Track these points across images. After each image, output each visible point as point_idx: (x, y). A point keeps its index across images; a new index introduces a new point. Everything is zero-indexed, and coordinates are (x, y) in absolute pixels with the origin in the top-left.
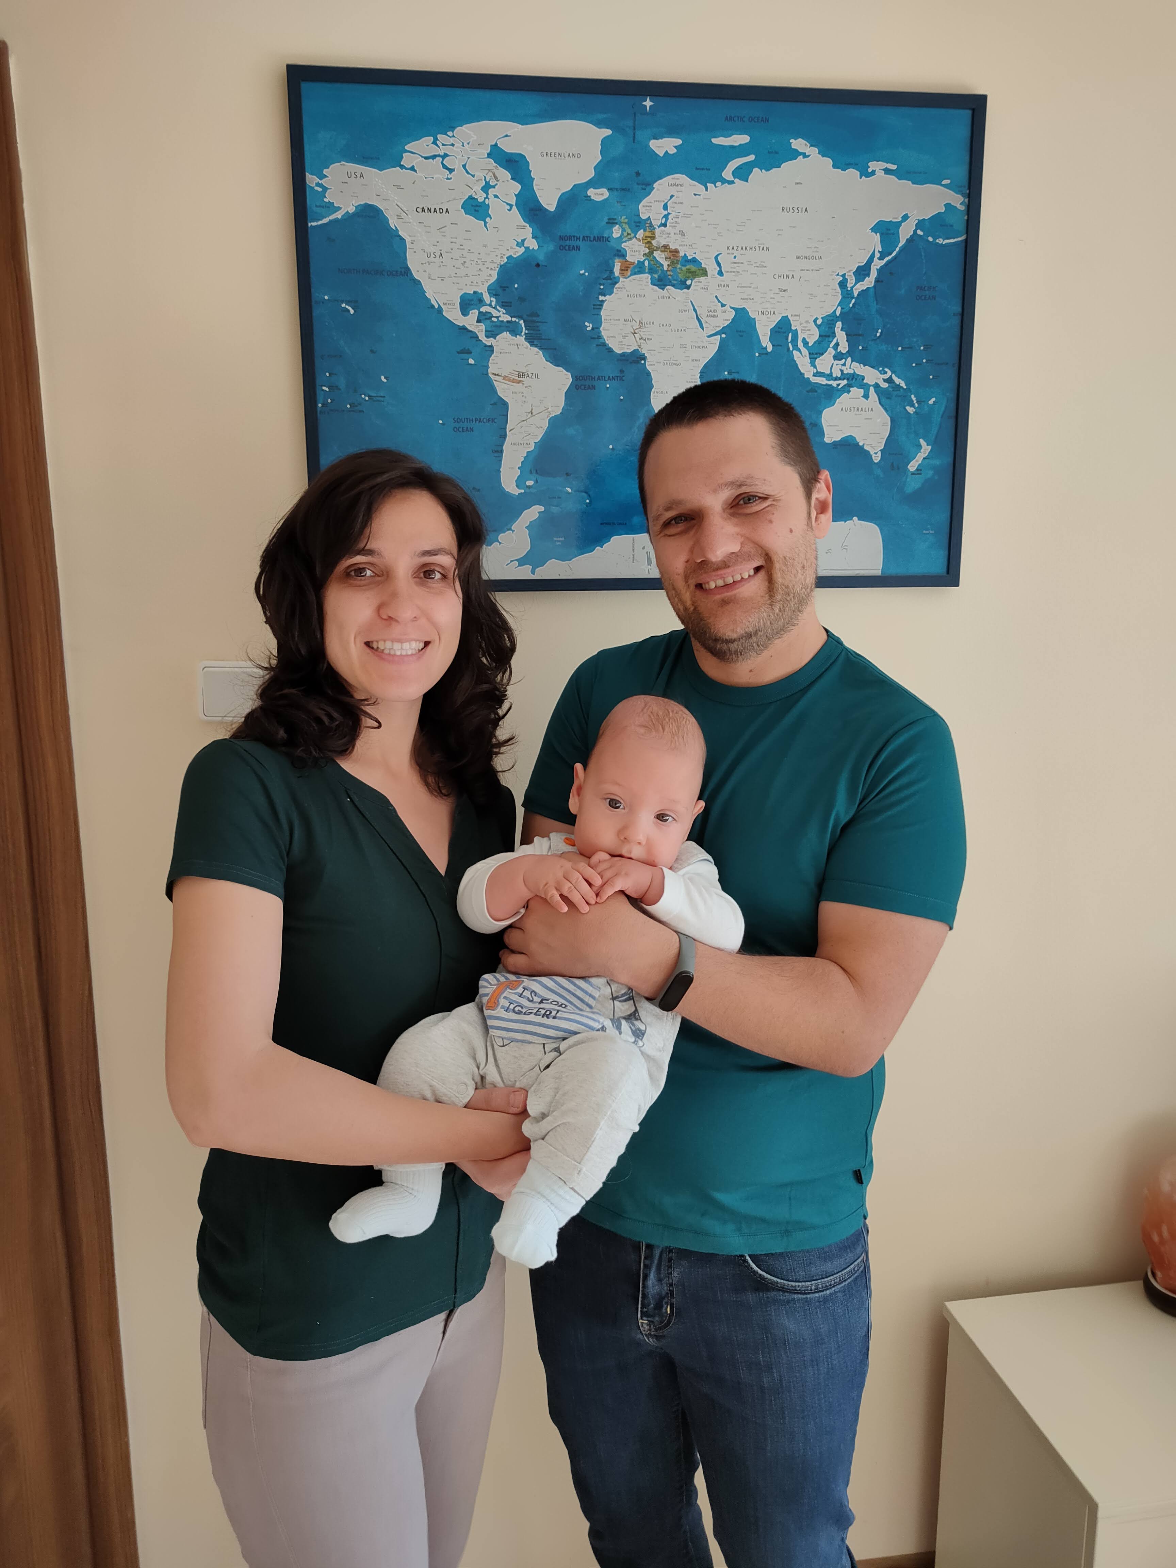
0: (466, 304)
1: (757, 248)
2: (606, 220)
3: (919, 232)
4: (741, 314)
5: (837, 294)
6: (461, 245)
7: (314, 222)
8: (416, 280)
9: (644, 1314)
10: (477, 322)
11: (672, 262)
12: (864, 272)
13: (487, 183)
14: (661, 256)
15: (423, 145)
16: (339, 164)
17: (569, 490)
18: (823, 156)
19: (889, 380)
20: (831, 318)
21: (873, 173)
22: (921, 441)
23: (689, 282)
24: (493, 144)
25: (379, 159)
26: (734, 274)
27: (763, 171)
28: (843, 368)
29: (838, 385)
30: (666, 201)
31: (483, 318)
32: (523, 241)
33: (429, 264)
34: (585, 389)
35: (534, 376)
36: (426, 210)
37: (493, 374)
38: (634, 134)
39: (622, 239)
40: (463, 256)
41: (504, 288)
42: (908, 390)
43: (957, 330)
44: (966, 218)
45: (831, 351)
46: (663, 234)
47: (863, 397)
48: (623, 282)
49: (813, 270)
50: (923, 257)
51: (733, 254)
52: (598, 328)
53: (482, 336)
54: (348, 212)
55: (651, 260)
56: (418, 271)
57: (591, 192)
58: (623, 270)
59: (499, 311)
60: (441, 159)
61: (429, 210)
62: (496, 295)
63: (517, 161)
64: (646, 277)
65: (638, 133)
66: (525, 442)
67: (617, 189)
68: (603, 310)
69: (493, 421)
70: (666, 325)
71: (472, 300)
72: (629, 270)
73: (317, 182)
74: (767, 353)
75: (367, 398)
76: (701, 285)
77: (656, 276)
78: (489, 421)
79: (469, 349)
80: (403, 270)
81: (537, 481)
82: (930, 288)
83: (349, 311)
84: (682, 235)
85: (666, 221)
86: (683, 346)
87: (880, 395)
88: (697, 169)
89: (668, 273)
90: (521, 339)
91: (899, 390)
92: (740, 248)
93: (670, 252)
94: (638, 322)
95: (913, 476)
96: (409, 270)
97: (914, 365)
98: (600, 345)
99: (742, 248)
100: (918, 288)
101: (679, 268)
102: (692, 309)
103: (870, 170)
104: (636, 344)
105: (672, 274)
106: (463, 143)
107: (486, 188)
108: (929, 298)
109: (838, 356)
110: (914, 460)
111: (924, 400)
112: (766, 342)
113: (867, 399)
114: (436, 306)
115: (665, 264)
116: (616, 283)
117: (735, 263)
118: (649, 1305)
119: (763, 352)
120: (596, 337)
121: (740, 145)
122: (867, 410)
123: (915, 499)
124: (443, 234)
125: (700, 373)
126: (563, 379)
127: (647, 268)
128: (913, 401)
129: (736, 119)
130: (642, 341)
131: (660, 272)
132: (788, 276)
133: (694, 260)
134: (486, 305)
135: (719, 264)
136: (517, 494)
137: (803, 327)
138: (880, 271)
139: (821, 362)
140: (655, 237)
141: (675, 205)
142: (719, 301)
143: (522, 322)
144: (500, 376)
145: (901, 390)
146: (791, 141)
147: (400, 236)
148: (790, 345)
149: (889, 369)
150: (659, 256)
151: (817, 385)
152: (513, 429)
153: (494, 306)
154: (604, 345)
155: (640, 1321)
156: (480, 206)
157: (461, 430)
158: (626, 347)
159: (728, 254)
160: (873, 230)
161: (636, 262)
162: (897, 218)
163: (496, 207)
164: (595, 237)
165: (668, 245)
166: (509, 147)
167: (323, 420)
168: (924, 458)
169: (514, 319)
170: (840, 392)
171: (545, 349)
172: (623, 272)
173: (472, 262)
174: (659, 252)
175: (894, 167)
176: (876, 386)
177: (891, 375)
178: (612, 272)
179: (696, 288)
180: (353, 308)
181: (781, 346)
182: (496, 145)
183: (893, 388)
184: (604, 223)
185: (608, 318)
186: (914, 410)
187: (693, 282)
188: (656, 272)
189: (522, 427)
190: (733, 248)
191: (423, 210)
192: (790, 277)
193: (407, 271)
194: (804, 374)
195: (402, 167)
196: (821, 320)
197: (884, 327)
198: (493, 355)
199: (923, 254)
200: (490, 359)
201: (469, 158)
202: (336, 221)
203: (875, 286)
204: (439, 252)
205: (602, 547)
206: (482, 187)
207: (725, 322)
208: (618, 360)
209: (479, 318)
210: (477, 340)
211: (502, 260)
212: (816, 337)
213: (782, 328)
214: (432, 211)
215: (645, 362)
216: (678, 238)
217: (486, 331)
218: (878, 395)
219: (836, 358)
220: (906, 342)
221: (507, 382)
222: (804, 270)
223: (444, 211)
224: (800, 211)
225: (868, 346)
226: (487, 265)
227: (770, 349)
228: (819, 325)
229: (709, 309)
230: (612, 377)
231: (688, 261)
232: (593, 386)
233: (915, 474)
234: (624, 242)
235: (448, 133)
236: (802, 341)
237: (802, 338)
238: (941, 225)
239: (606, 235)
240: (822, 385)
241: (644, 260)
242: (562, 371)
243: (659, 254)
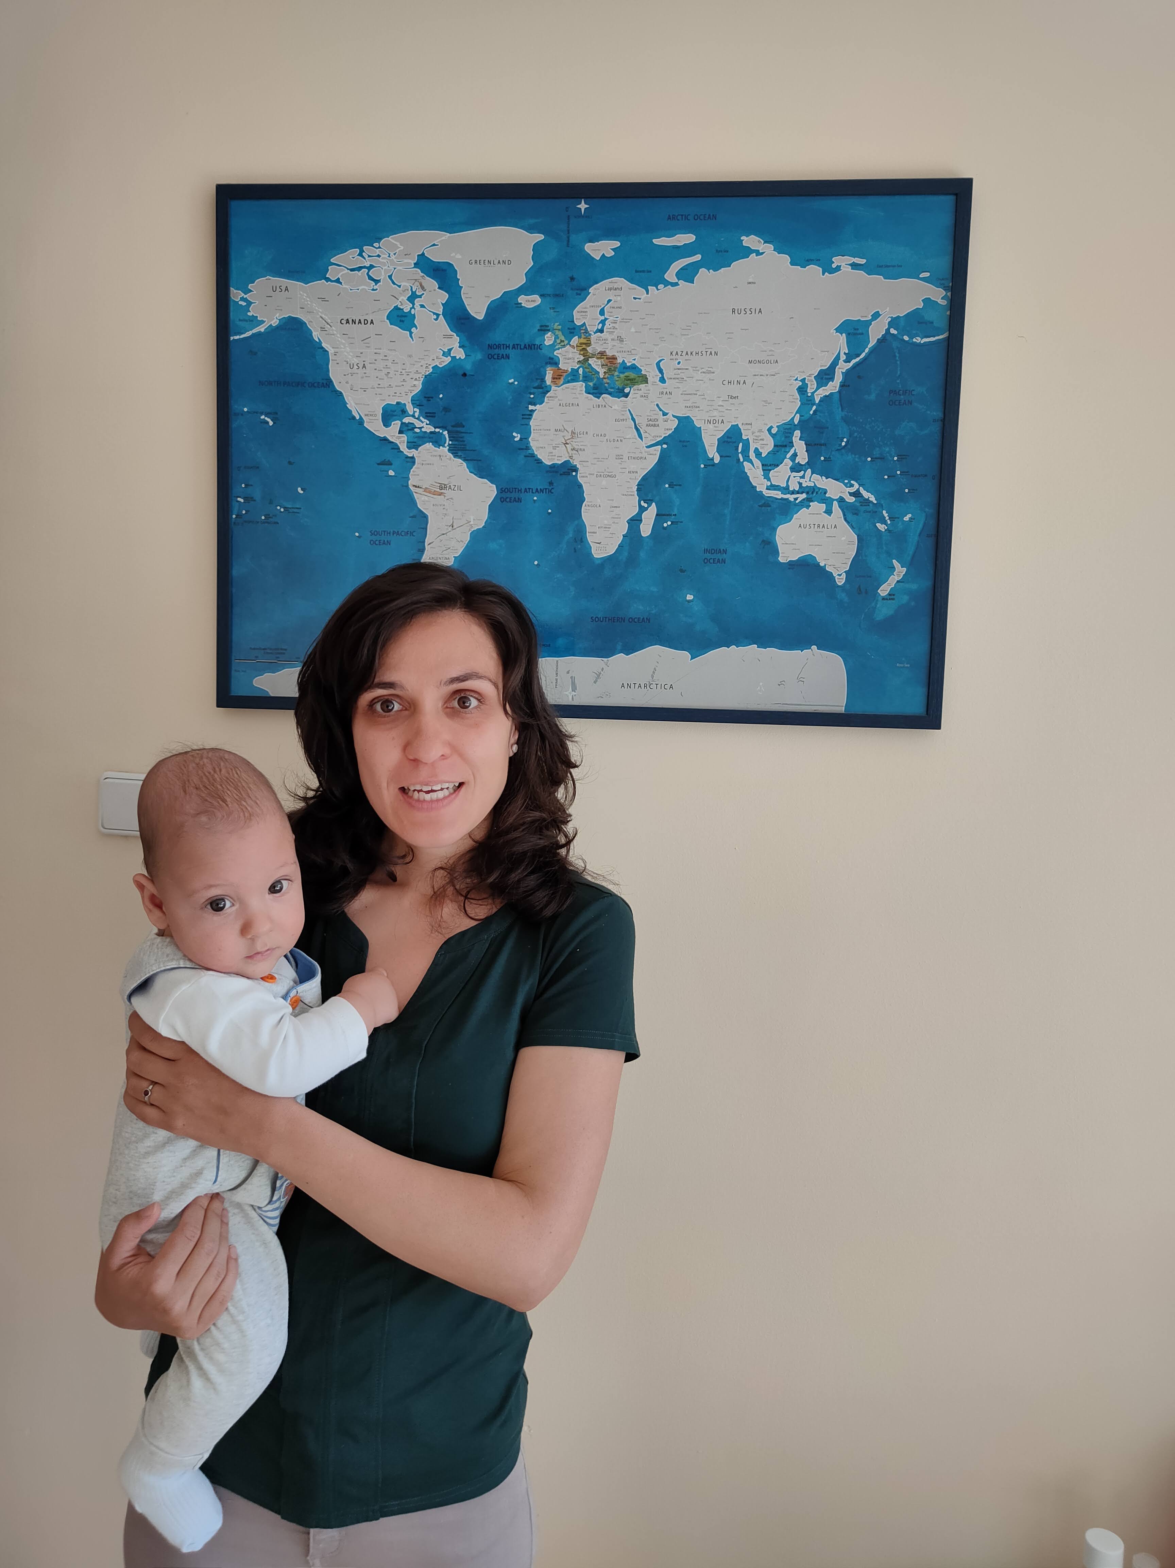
0: (388, 415)
1: (704, 353)
2: (537, 327)
3: (893, 331)
4: (685, 423)
5: (796, 400)
7: (236, 335)
8: (338, 391)
10: (399, 433)
11: (609, 370)
12: (827, 377)
13: (414, 293)
14: (598, 363)
15: (350, 257)
16: (264, 278)
18: (779, 253)
19: (857, 494)
20: (789, 427)
21: (838, 268)
22: (894, 561)
23: (627, 390)
24: (421, 253)
25: (304, 272)
26: (677, 381)
27: (711, 271)
28: (802, 481)
29: (796, 499)
30: (603, 306)
31: (405, 429)
32: (450, 350)
33: (352, 376)
34: (510, 502)
35: (456, 488)
36: (351, 322)
37: (414, 486)
38: (568, 238)
39: (555, 346)
40: (387, 367)
41: (429, 399)
42: (879, 505)
43: (937, 437)
44: (948, 313)
45: (788, 463)
46: (599, 340)
47: (825, 512)
48: (555, 391)
49: (767, 375)
50: (897, 358)
51: (675, 359)
52: (527, 439)
53: (403, 448)
54: (271, 325)
55: (586, 368)
56: (340, 383)
57: (522, 299)
58: (556, 378)
59: (423, 422)
60: (367, 271)
61: (354, 322)
62: (420, 406)
63: (445, 270)
64: (580, 386)
65: (573, 237)
66: (444, 556)
67: (549, 295)
68: (532, 420)
69: (412, 534)
70: (601, 435)
71: (395, 411)
72: (562, 378)
73: (241, 296)
74: (714, 465)
75: (282, 510)
76: (641, 393)
77: (591, 384)
78: (407, 534)
79: (389, 460)
80: (325, 382)
82: (905, 392)
83: (268, 423)
84: (620, 341)
85: (603, 327)
86: (619, 457)
87: (845, 510)
88: (636, 271)
89: (605, 381)
90: (444, 450)
91: (869, 505)
92: (684, 354)
93: (607, 358)
94: (570, 432)
95: (885, 601)
96: (331, 381)
97: (886, 477)
98: (528, 456)
99: (687, 354)
101: (617, 375)
102: (630, 418)
103: (834, 266)
104: (567, 455)
105: (608, 381)
106: (389, 254)
107: (413, 298)
108: (905, 403)
109: (797, 468)
110: (886, 584)
111: (898, 516)
112: (713, 453)
113: (830, 515)
114: (358, 418)
115: (601, 371)
116: (548, 391)
117: (679, 369)
119: (710, 464)
120: (524, 447)
121: (685, 244)
122: (829, 527)
123: (888, 626)
124: (367, 345)
125: (638, 485)
126: (487, 491)
128: (885, 518)
130: (575, 452)
131: (595, 380)
132: (738, 382)
133: (634, 366)
134: (409, 416)
135: (661, 371)
137: (756, 436)
138: (846, 375)
139: (776, 474)
140: (590, 343)
141: (612, 310)
142: (661, 410)
143: (446, 433)
144: (421, 488)
145: (871, 505)
146: (742, 238)
147: (323, 348)
148: (740, 455)
149: (856, 482)
151: (771, 499)
152: (432, 542)
153: (417, 417)
154: (533, 455)
156: (406, 316)
157: (377, 542)
158: (556, 458)
159: (671, 359)
160: (837, 330)
161: (570, 370)
162: (866, 317)
163: (422, 317)
164: (525, 345)
165: (605, 351)
166: (436, 257)
167: (236, 532)
168: (898, 582)
169: (437, 430)
170: (798, 507)
171: (470, 460)
172: (555, 380)
173: (396, 372)
174: (595, 359)
175: (863, 261)
176: (841, 500)
177: (859, 488)
178: (543, 380)
179: (635, 396)
180: (272, 420)
181: (730, 457)
182: (423, 254)
183: (860, 502)
184: (536, 330)
185: (538, 428)
186: (886, 528)
187: (632, 389)
188: (591, 380)
189: (441, 541)
190: (677, 353)
191: (348, 321)
192: (742, 382)
193: (329, 383)
194: (756, 487)
195: (328, 280)
196: (777, 429)
197: (850, 436)
198: (414, 467)
199: (897, 355)
200: (412, 470)
201: (395, 268)
202: (259, 334)
203: (839, 392)
204: (362, 363)
206: (408, 298)
207: (666, 432)
208: (547, 472)
209: (401, 429)
210: (398, 452)
211: (428, 370)
212: (771, 447)
213: (731, 438)
214: (357, 322)
215: (577, 474)
216: (616, 344)
217: (408, 442)
218: (842, 510)
219: (793, 469)
220: (877, 452)
221: (429, 495)
222: (758, 375)
223: (369, 322)
224: (753, 312)
225: (831, 457)
226: (411, 375)
227: (717, 460)
228: (774, 434)
229: (649, 418)
230: (541, 489)
231: (627, 368)
232: (519, 499)
233: (887, 599)
234: (557, 349)
235: (374, 245)
236: (754, 452)
237: (754, 449)
238: (919, 323)
239: (537, 343)
240: (777, 499)
241: (579, 368)
242: (487, 483)
243: (595, 362)
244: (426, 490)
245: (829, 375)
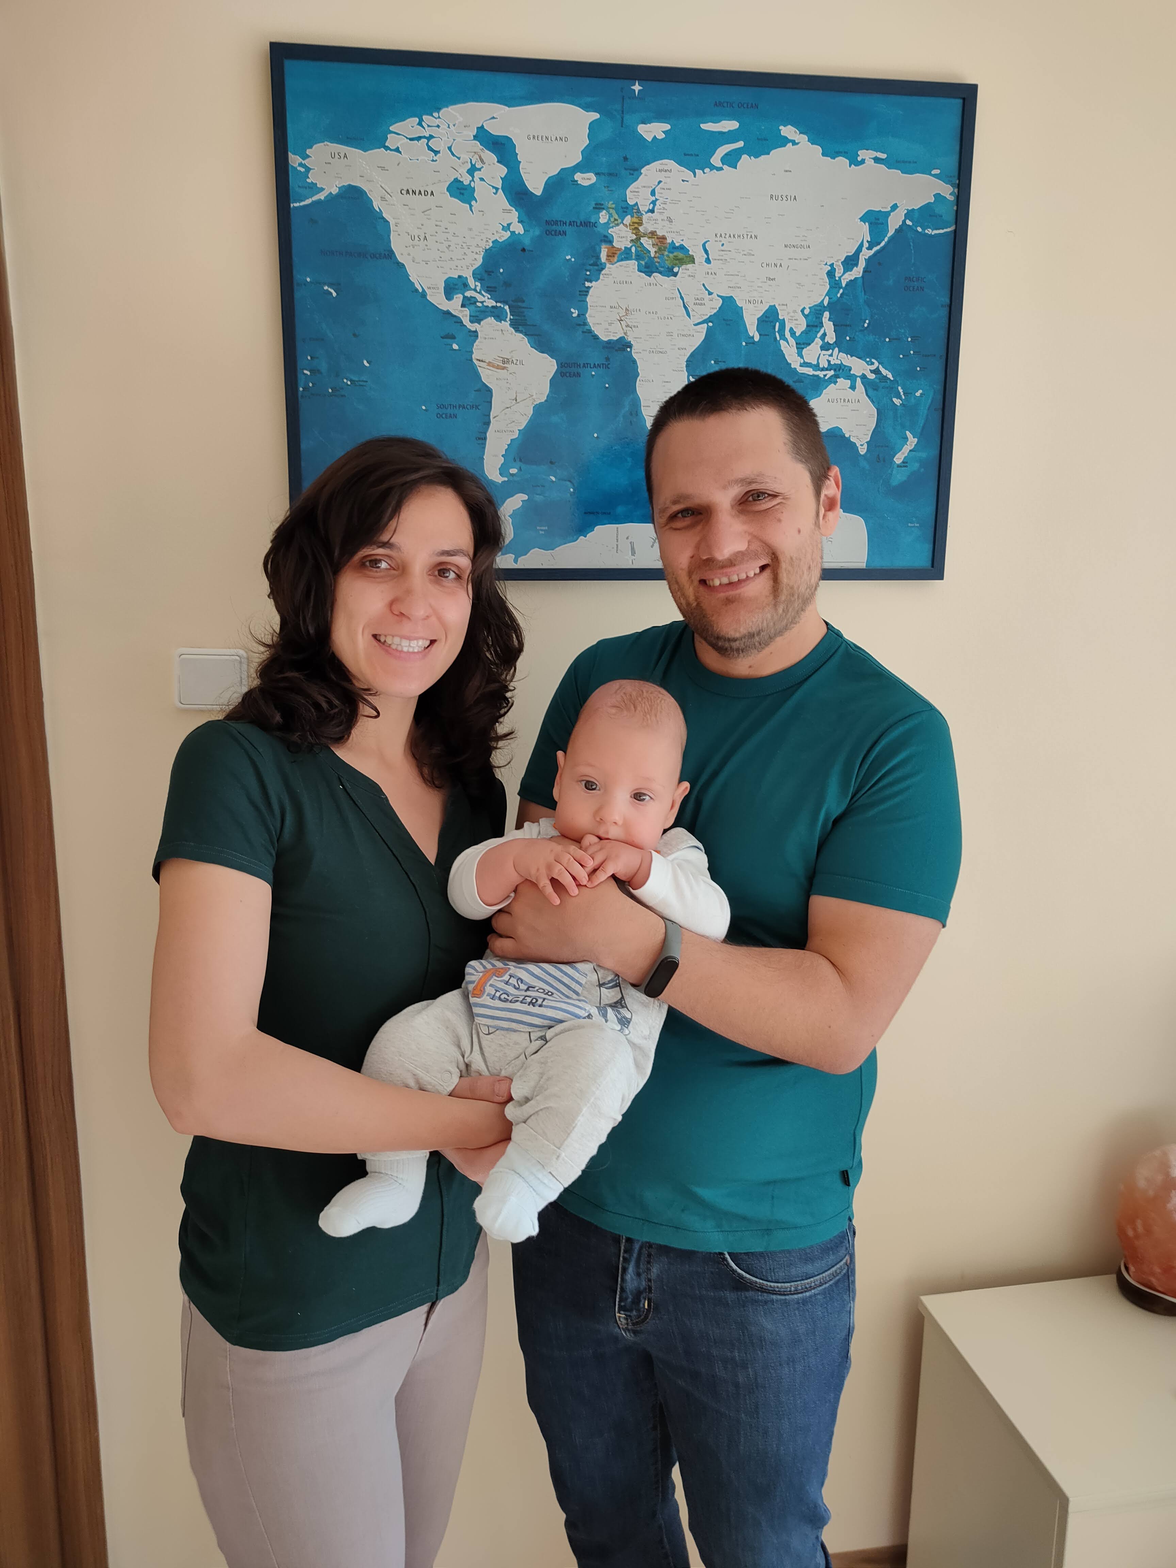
0: (451, 288)
1: (745, 236)
2: (593, 204)
3: (908, 222)
4: (728, 302)
5: (825, 284)
6: (446, 229)
7: (296, 203)
8: (401, 263)
9: (621, 1308)
10: (462, 307)
11: (660, 249)
12: (854, 262)
13: (473, 166)
14: (649, 243)
15: (409, 126)
16: (322, 144)
17: (553, 479)
18: (812, 144)
19: (876, 372)
20: (819, 308)
21: (863, 161)
22: (908, 433)
23: (676, 270)
24: (480, 125)
25: (363, 139)
26: (721, 261)
27: (752, 157)
28: (830, 358)
29: (825, 376)
30: (654, 187)
31: (467, 302)
32: (509, 225)
33: (413, 247)
34: (570, 377)
35: (518, 363)
36: (411, 192)
37: (478, 360)
38: (622, 118)
39: (609, 224)
40: (447, 240)
41: (489, 273)
42: (895, 382)
43: (945, 320)
44: (955, 208)
45: (818, 342)
46: (650, 220)
47: (850, 388)
48: (609, 268)
49: (801, 259)
50: (912, 248)
51: (720, 241)
52: (584, 315)
53: (466, 321)
54: (331, 193)
55: (638, 247)
56: (402, 254)
57: (578, 177)
58: (610, 256)
59: (484, 296)
60: (426, 141)
61: (414, 192)
62: (481, 280)
63: (504, 144)
64: (633, 264)
65: (627, 117)
66: (509, 429)
67: (603, 174)
68: (589, 296)
69: (477, 407)
70: (653, 313)
71: (456, 285)
72: (616, 256)
73: (300, 162)
74: (754, 343)
75: (349, 383)
76: (688, 273)
77: (643, 263)
78: (473, 407)
79: (452, 334)
80: (387, 253)
81: (520, 469)
82: (918, 279)
83: (331, 294)
84: (670, 222)
85: (654, 207)
86: (670, 334)
87: (867, 386)
88: (685, 155)
89: (655, 260)
90: (506, 325)
91: (886, 382)
92: (727, 236)
93: (657, 238)
94: (624, 310)
95: (899, 468)
96: (393, 253)
97: (901, 356)
98: (586, 332)
99: (730, 236)
100: (906, 278)
101: (667, 255)
102: (679, 296)
103: (859, 159)
104: (622, 331)
105: (659, 260)
106: (449, 125)
107: (472, 170)
108: (918, 289)
109: (826, 347)
110: (900, 453)
111: (910, 392)
112: (753, 331)
113: (854, 391)
114: (420, 290)
115: (653, 251)
116: (603, 269)
117: (722, 251)
118: (626, 1299)
119: (750, 341)
120: (582, 323)
121: (730, 131)
122: (853, 401)
123: (901, 492)
124: (428, 217)
125: (687, 361)
126: (548, 365)
127: (634, 255)
128: (900, 393)
129: (725, 105)
130: (629, 329)
131: (647, 259)
132: (776, 265)
133: (682, 246)
134: (471, 289)
135: (706, 252)
136: (500, 482)
137: (791, 316)
138: (869, 261)
139: (808, 352)
140: (642, 223)
141: (662, 191)
142: (706, 289)
143: (507, 307)
144: (484, 362)
145: (888, 382)
146: (780, 128)
147: (383, 218)
148: (777, 334)
149: (876, 360)
150: (647, 242)
151: (803, 375)
152: (497, 416)
153: (478, 291)
154: (590, 331)
155: (617, 1315)
156: (466, 189)
157: (444, 416)
158: (612, 334)
159: (716, 241)
160: (861, 219)
161: (623, 249)
162: (886, 208)
163: (481, 190)
164: (581, 222)
165: (655, 231)
166: (495, 129)
167: (304, 405)
168: (910, 451)
169: (499, 305)
170: (827, 383)
171: (532, 335)
172: (610, 258)
173: (457, 246)
174: (646, 238)
175: (884, 156)
176: (863, 377)
177: (878, 367)
178: (598, 258)
179: (683, 275)
180: (335, 291)
181: (768, 335)
182: (482, 127)
183: (880, 379)
184: (591, 208)
185: (594, 304)
186: (901, 402)
187: (681, 269)
188: (643, 259)
189: (506, 414)
190: (721, 236)
191: (408, 192)
192: (778, 266)
193: (390, 254)
194: (791, 364)
195: (387, 148)
196: (809, 310)
197: (871, 318)
198: (477, 341)
199: (911, 244)
200: (475, 344)
201: (454, 140)
202: (319, 202)
203: (863, 277)
204: (424, 235)
205: (585, 537)
206: (468, 170)
207: (712, 310)
208: (604, 347)
209: (464, 303)
210: (461, 326)
211: (488, 244)
212: (804, 327)
213: (769, 317)
214: (417, 193)
215: (631, 350)
216: (666, 225)
217: (470, 316)
218: (865, 386)
219: (823, 348)
220: (893, 334)
221: (491, 368)
222: (792, 259)
223: (429, 193)
224: (789, 200)
225: (856, 337)
226: (473, 249)
227: (757, 338)
228: (806, 315)
229: (696, 297)
230: (598, 364)
231: (675, 248)
232: (578, 373)
233: (901, 467)
234: (611, 228)
235: (434, 114)
236: (789, 331)
237: (789, 328)
238: (930, 216)
239: (593, 221)
240: (809, 375)
241: (631, 247)
242: (547, 358)
243: (647, 241)
244: (489, 364)
245: (853, 261)
